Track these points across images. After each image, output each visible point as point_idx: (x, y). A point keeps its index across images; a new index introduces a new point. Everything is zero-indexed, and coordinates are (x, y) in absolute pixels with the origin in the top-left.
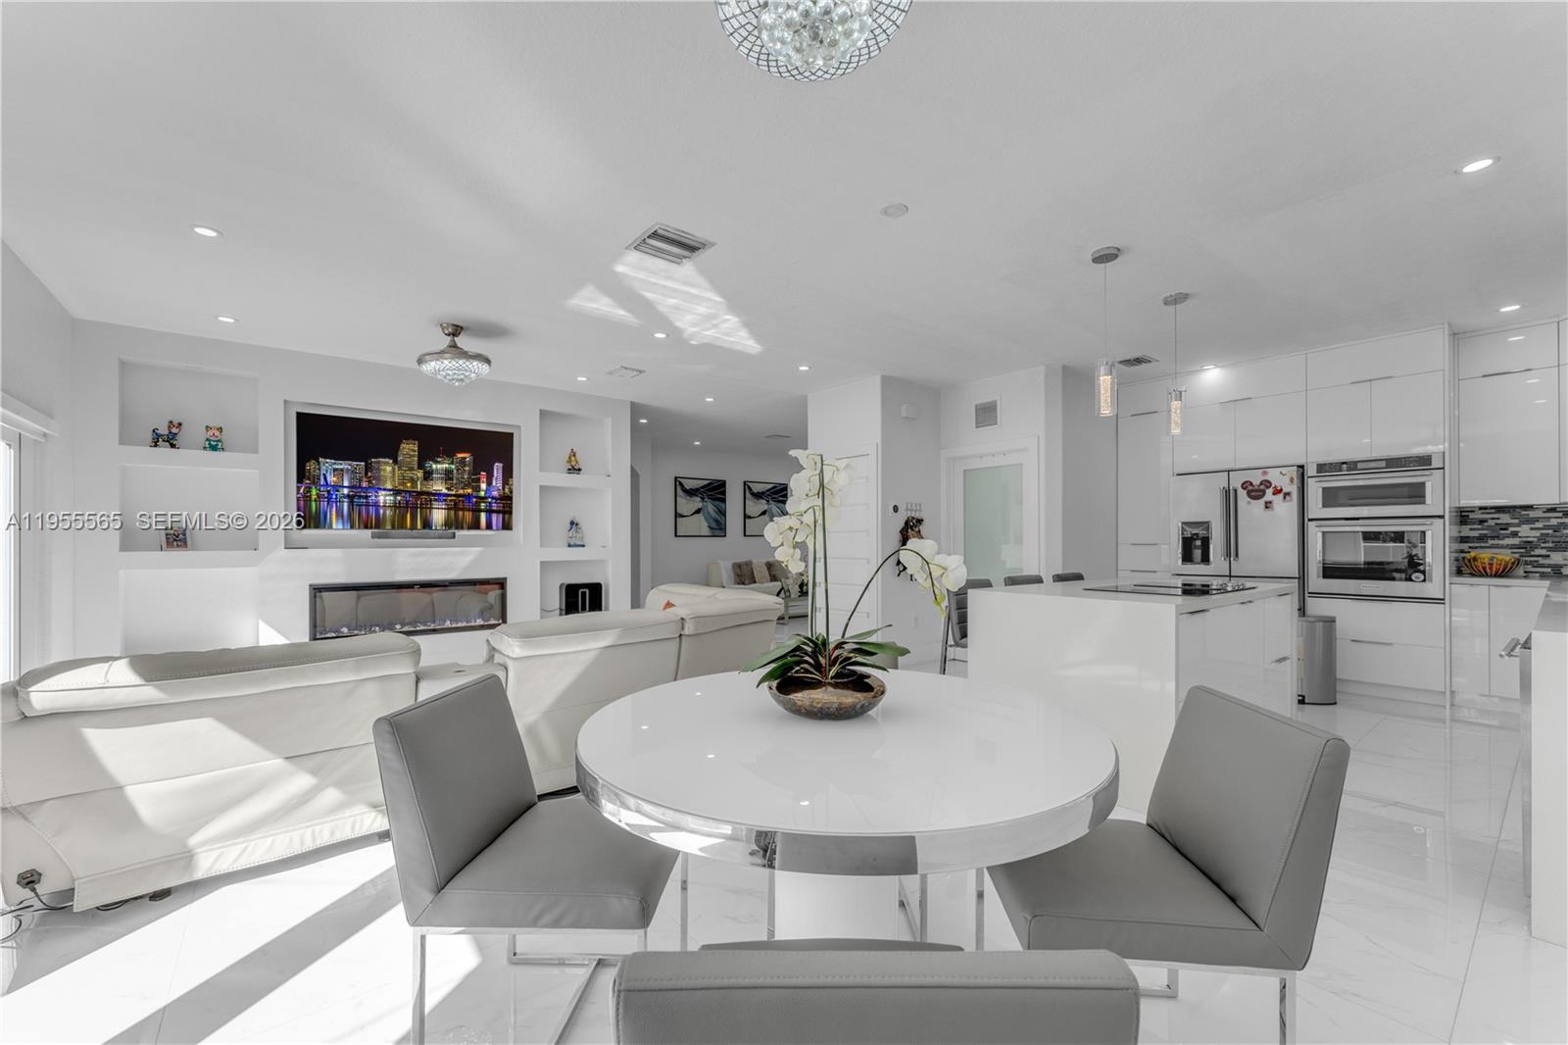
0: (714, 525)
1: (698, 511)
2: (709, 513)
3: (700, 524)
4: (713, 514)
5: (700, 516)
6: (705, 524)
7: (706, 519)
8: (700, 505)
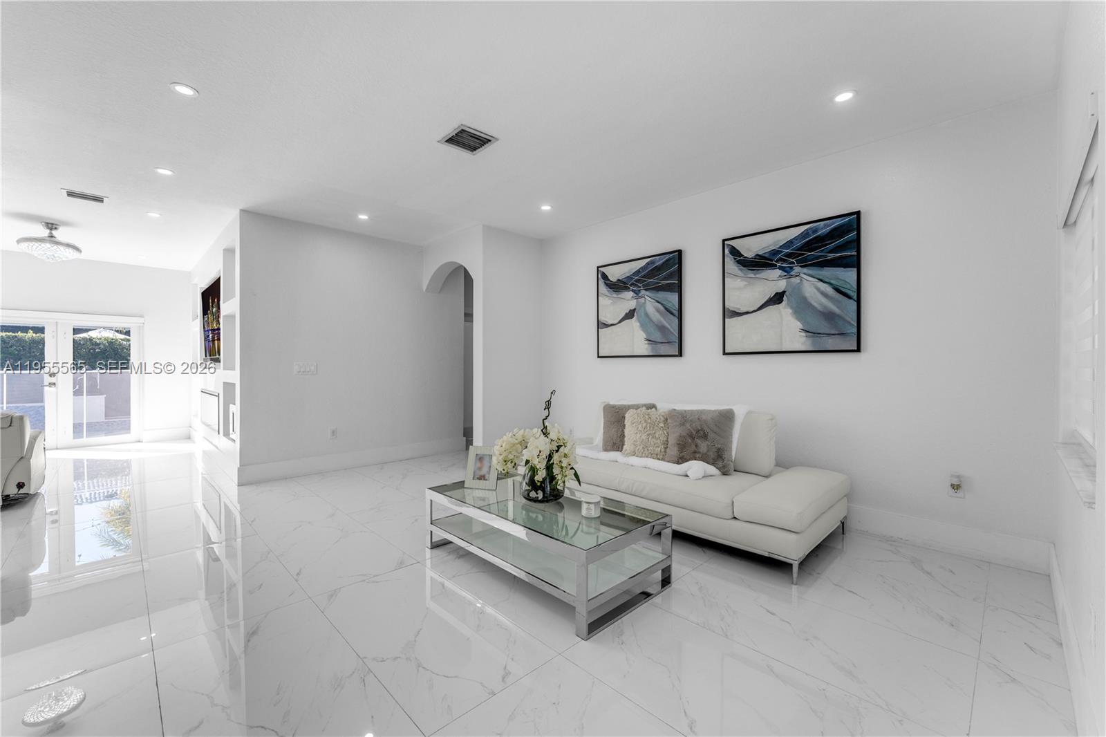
0: (657, 336)
1: (630, 315)
2: (647, 315)
3: (633, 337)
4: (656, 317)
5: (634, 323)
6: (640, 335)
7: (643, 326)
8: (632, 304)
